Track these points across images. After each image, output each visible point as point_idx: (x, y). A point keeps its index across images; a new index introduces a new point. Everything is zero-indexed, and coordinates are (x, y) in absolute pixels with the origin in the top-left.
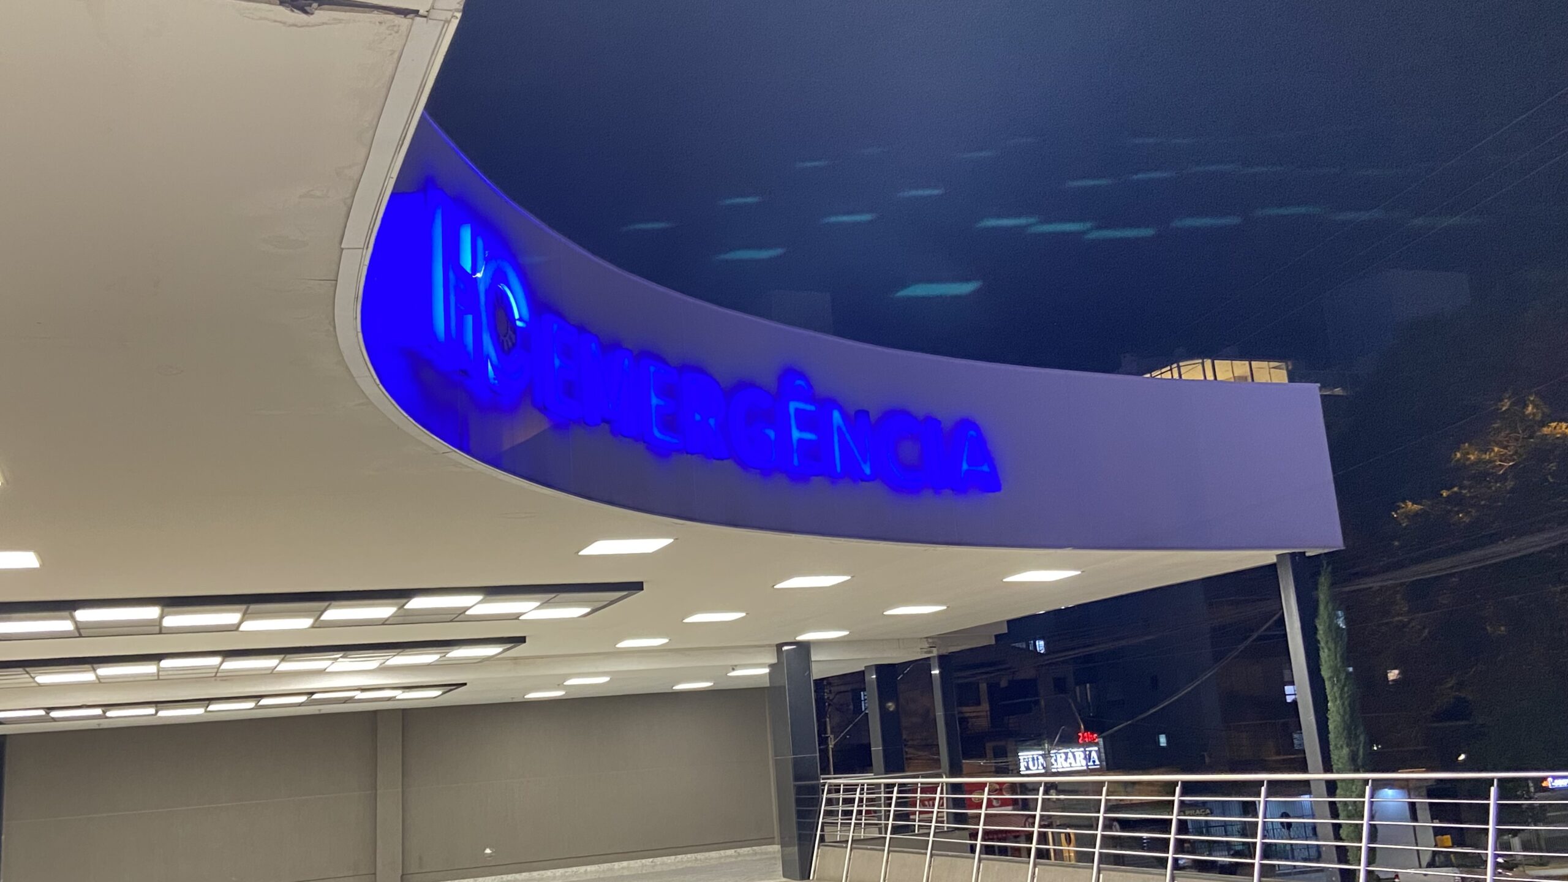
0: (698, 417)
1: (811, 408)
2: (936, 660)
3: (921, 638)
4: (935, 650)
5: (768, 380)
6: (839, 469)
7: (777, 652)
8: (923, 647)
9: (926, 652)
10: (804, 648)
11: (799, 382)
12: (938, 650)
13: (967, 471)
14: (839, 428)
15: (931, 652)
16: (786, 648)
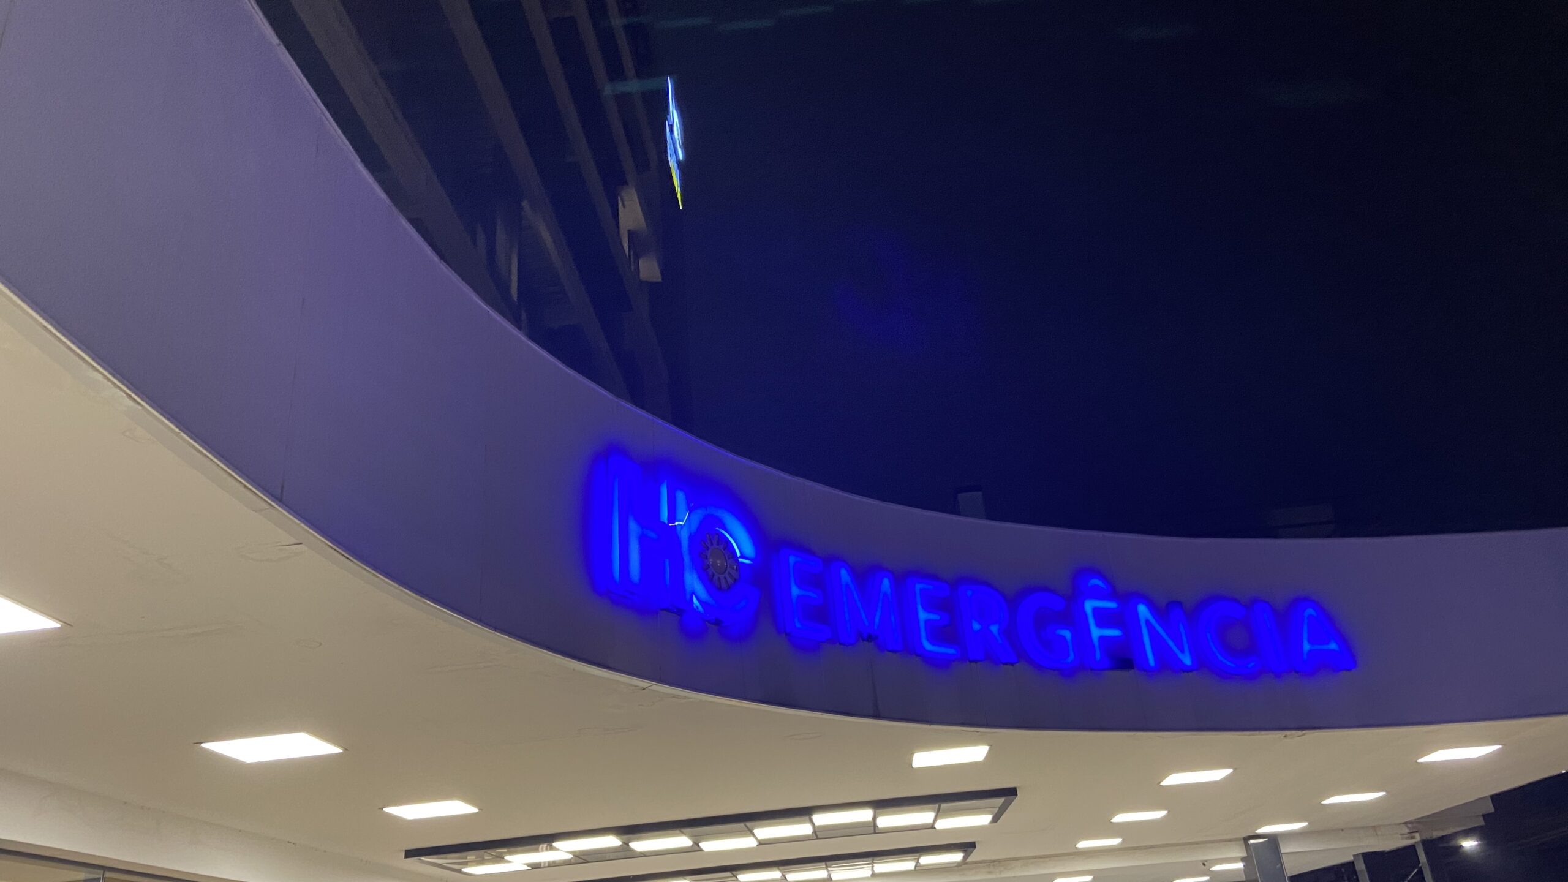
0: (976, 626)
1: (1111, 605)
2: (1421, 844)
3: (1400, 824)
4: (1417, 835)
5: (1061, 582)
6: (1152, 662)
7: (1245, 846)
8: (1403, 832)
9: (1407, 838)
10: (1273, 840)
11: (1096, 582)
12: (1420, 836)
13: (1310, 652)
14: (1148, 622)
15: (1413, 838)
16: (1252, 841)
